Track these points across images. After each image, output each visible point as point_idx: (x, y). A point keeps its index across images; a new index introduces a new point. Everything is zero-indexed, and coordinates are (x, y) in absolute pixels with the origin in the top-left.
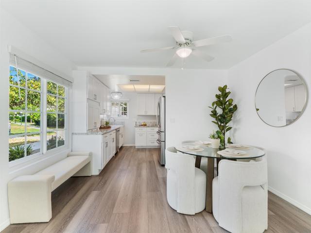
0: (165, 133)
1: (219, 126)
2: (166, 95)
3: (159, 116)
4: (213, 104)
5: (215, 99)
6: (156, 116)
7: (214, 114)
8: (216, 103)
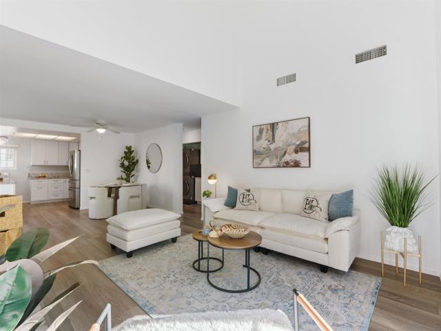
0: (80, 180)
1: (126, 174)
2: (81, 149)
3: (72, 167)
4: (122, 159)
5: (124, 155)
6: (68, 166)
7: (122, 165)
8: (124, 157)
